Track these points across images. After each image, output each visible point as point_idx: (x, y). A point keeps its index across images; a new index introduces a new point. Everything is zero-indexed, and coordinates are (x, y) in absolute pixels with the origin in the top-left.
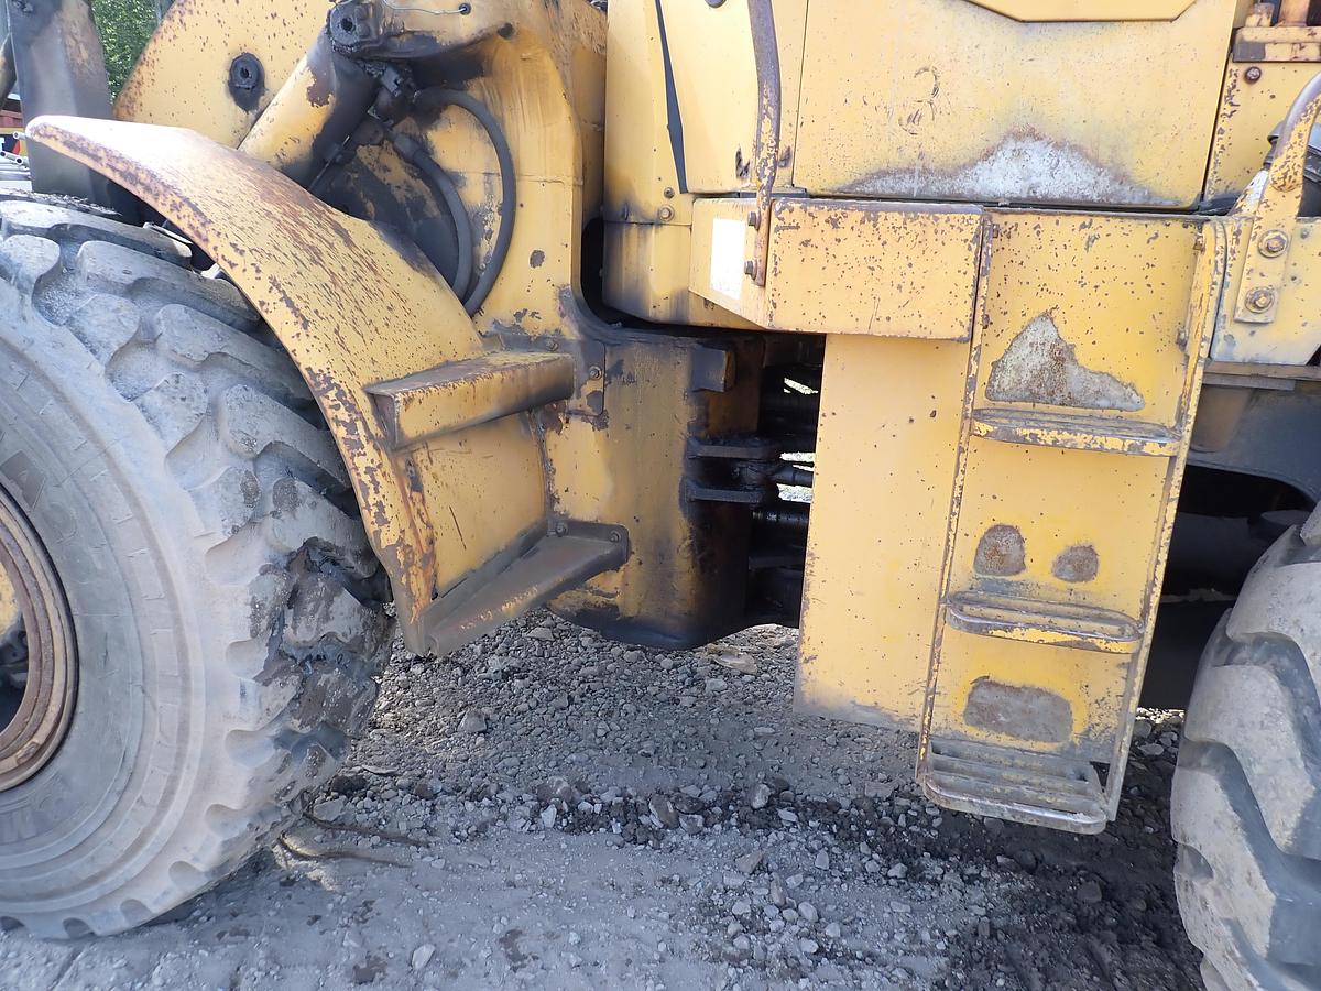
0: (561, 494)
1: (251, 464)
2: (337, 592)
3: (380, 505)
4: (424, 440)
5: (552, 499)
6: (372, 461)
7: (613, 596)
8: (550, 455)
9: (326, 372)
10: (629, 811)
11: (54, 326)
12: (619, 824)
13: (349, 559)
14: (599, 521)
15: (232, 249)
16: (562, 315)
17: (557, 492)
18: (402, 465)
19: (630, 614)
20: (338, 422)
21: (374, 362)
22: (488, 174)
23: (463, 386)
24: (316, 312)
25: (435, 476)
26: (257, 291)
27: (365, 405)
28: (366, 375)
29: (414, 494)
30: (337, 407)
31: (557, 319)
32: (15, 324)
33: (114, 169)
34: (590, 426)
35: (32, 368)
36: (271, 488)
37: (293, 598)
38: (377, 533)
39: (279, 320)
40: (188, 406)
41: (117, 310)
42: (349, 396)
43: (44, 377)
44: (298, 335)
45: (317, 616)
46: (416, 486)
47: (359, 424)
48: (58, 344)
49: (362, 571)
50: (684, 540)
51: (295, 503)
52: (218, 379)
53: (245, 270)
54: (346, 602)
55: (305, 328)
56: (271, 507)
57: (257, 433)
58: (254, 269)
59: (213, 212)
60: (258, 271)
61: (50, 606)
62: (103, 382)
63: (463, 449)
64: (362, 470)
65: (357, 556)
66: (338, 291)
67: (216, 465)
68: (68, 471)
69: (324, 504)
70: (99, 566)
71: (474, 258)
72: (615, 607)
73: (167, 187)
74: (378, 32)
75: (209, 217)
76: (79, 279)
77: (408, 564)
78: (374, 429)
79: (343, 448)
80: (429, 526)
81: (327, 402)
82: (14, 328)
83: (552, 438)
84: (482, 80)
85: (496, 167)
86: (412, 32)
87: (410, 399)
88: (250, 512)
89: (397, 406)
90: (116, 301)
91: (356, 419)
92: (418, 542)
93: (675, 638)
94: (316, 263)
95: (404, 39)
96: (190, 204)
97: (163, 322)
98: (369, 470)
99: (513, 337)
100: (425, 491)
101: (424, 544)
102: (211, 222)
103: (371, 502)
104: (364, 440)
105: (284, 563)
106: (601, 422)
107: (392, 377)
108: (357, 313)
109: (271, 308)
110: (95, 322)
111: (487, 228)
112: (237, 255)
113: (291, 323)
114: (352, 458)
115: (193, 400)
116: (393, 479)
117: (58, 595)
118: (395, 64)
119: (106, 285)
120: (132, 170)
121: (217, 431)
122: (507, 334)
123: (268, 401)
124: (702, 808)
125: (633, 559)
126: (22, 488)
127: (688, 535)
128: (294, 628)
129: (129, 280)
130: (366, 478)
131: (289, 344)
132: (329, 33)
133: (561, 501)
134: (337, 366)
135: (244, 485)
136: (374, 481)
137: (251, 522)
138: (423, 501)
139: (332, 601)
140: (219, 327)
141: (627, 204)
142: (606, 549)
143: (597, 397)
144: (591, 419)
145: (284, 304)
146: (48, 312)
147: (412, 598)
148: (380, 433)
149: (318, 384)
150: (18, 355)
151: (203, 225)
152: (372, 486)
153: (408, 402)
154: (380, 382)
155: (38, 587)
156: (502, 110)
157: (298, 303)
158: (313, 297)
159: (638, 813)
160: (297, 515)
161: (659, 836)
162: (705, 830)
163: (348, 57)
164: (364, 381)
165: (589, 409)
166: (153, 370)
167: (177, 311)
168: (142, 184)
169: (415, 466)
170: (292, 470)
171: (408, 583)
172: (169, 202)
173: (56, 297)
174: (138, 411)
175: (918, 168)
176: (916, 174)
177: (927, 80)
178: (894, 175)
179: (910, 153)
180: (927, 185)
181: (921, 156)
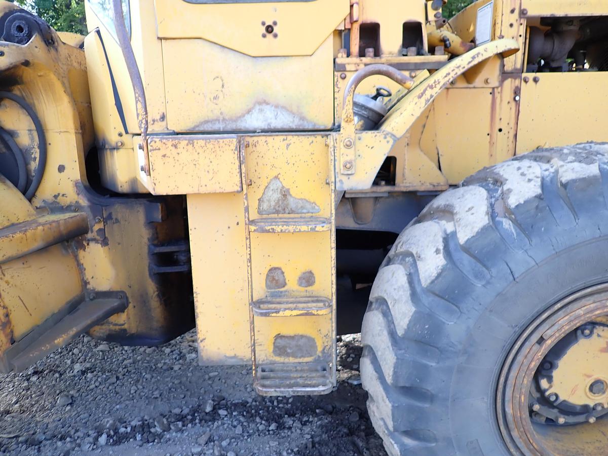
0: (90, 280)
5: (85, 283)
7: (123, 325)
8: (82, 262)
10: (145, 427)
12: (140, 435)
14: (111, 290)
16: (78, 194)
17: (87, 279)
19: (133, 332)
22: (30, 130)
23: (19, 235)
25: (7, 282)
31: (76, 196)
34: (100, 245)
50: (154, 292)
71: (28, 172)
72: (125, 330)
83: (81, 253)
84: (19, 86)
85: (33, 126)
93: (156, 339)
99: (54, 207)
106: (105, 242)
111: (33, 156)
122: (51, 206)
124: (181, 418)
125: (131, 306)
127: (156, 290)
133: (90, 283)
141: (104, 140)
142: (115, 303)
143: (101, 231)
144: (100, 242)
156: (33, 99)
159: (149, 427)
161: (160, 436)
162: (184, 428)
165: (98, 238)
175: (221, 118)
176: (221, 121)
177: (219, 82)
178: (212, 122)
179: (217, 113)
180: (226, 126)
181: (221, 113)
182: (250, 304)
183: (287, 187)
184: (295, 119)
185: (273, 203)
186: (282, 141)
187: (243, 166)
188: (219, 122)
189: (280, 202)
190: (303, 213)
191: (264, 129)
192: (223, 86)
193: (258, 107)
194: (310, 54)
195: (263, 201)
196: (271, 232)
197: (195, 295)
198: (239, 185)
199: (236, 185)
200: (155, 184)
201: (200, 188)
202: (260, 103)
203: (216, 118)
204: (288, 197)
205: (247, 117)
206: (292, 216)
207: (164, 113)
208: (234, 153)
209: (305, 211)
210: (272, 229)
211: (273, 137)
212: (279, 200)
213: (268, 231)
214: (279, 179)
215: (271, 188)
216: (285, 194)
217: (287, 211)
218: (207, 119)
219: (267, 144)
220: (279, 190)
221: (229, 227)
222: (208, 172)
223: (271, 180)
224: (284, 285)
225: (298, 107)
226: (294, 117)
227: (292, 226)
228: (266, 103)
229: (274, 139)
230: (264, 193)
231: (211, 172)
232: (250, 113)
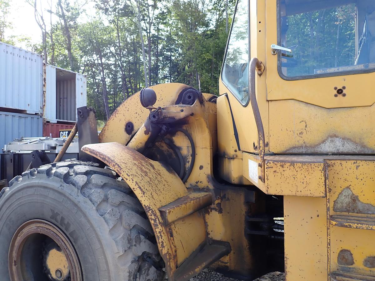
1: (129, 231)
2: (150, 267)
3: (162, 242)
4: (173, 222)
5: (208, 234)
6: (160, 230)
7: (227, 263)
8: (207, 221)
9: (149, 206)
11: (85, 198)
13: (154, 256)
14: (221, 240)
15: (127, 175)
16: (209, 182)
17: (209, 232)
18: (168, 230)
19: (232, 269)
20: (152, 219)
21: (160, 201)
22: (188, 147)
23: (183, 206)
24: (146, 189)
25: (176, 232)
26: (132, 185)
27: (158, 214)
28: (159, 205)
29: (172, 238)
30: (151, 215)
31: (207, 183)
32: (76, 197)
33: (100, 157)
34: (217, 213)
35: (79, 209)
36: (134, 238)
37: (139, 270)
38: (162, 250)
39: (138, 193)
40: (115, 217)
41: (99, 193)
42: (154, 212)
43: (81, 211)
44: (142, 196)
45: (145, 274)
46: (172, 235)
47: (157, 219)
48: (85, 202)
49: (157, 260)
50: (247, 246)
51: (140, 242)
52: (122, 208)
53: (130, 180)
54: (153, 269)
55: (144, 194)
56: (134, 243)
57: (131, 223)
58: (132, 180)
59: (123, 166)
60: (133, 180)
61: (77, 271)
62: (95, 211)
63: (183, 222)
64: (158, 232)
65: (156, 255)
66: (152, 183)
67: (121, 233)
68: (85, 235)
69: (147, 241)
70: (91, 261)
71: (185, 168)
72: (227, 267)
73: (112, 161)
74: (161, 117)
75: (122, 168)
76: (91, 184)
77: (170, 259)
78: (161, 220)
79: (153, 226)
80: (175, 247)
81: (149, 214)
82: (76, 198)
83: (207, 216)
84: (186, 125)
85: (190, 145)
86: (169, 117)
87: (170, 212)
88: (129, 245)
89: (167, 214)
90: (99, 190)
91: (156, 218)
92: (172, 252)
94: (146, 176)
95: (167, 118)
96: (117, 165)
97: (110, 195)
98: (160, 232)
100: (174, 237)
101: (174, 252)
102: (122, 169)
103: (160, 241)
104: (158, 224)
105: (137, 259)
106: (220, 211)
107: (165, 205)
108: (156, 188)
109: (136, 190)
110: (94, 196)
111: (188, 160)
112: (128, 177)
113: (140, 193)
114: (155, 229)
115: (116, 215)
116: (166, 234)
117: (80, 269)
118: (165, 124)
119: (97, 186)
120: (104, 157)
121: (121, 223)
122: (194, 187)
123: (134, 213)
125: (232, 252)
126: (74, 240)
127: (248, 244)
128: (139, 278)
129: (102, 184)
130: (159, 235)
131: (140, 199)
132: (150, 118)
133: (210, 234)
134: (152, 204)
135: (128, 238)
136: (161, 236)
137: (129, 248)
138: (173, 240)
139: (149, 270)
140: (122, 194)
141: (224, 152)
142: (224, 249)
143: (219, 205)
144: (218, 210)
145: (139, 188)
146: (83, 194)
147: (171, 269)
148: (162, 221)
149: (147, 209)
150: (76, 205)
151: (120, 170)
152: (160, 237)
153: (169, 212)
154: (162, 207)
155: (75, 266)
156: (191, 131)
157: (142, 188)
158: (146, 185)
160: (141, 245)
163: (154, 123)
164: (158, 207)
165: (217, 208)
166: (107, 208)
167: (113, 191)
168: (107, 160)
169: (171, 229)
170: (139, 231)
171: (170, 264)
172: (112, 164)
173: (86, 190)
174: (103, 219)
175: (304, 146)
176: (304, 147)
177: (304, 124)
178: (298, 148)
179: (301, 142)
180: (307, 150)
181: (304, 143)
182: (328, 275)
183: (356, 195)
184: (357, 147)
185: (345, 205)
186: (353, 164)
187: (327, 181)
188: (303, 148)
189: (351, 205)
190: (369, 214)
191: (334, 153)
192: (306, 126)
193: (330, 139)
194: (371, 105)
195: (337, 203)
196: (348, 227)
197: (285, 259)
198: (324, 192)
199: (322, 192)
200: (268, 188)
201: (297, 192)
202: (331, 137)
203: (300, 145)
204: (357, 201)
205: (322, 145)
206: (360, 215)
207: (267, 142)
208: (322, 172)
209: (370, 212)
210: (349, 225)
211: (346, 161)
212: (349, 203)
213: (346, 226)
214: (350, 189)
215: (344, 194)
216: (355, 199)
217: (356, 211)
218: (294, 146)
219: (341, 165)
220: (350, 197)
221: (312, 218)
222: (303, 183)
223: (344, 189)
224: (353, 263)
225: (360, 139)
226: (357, 146)
227: (366, 225)
228: (336, 136)
229: (347, 162)
230: (338, 198)
231: (305, 183)
232: (324, 143)
